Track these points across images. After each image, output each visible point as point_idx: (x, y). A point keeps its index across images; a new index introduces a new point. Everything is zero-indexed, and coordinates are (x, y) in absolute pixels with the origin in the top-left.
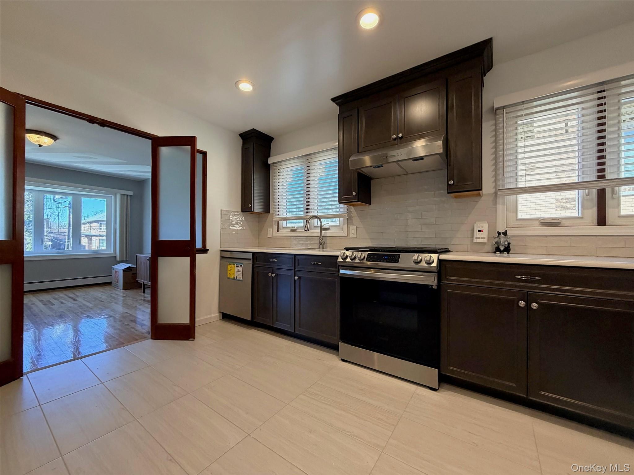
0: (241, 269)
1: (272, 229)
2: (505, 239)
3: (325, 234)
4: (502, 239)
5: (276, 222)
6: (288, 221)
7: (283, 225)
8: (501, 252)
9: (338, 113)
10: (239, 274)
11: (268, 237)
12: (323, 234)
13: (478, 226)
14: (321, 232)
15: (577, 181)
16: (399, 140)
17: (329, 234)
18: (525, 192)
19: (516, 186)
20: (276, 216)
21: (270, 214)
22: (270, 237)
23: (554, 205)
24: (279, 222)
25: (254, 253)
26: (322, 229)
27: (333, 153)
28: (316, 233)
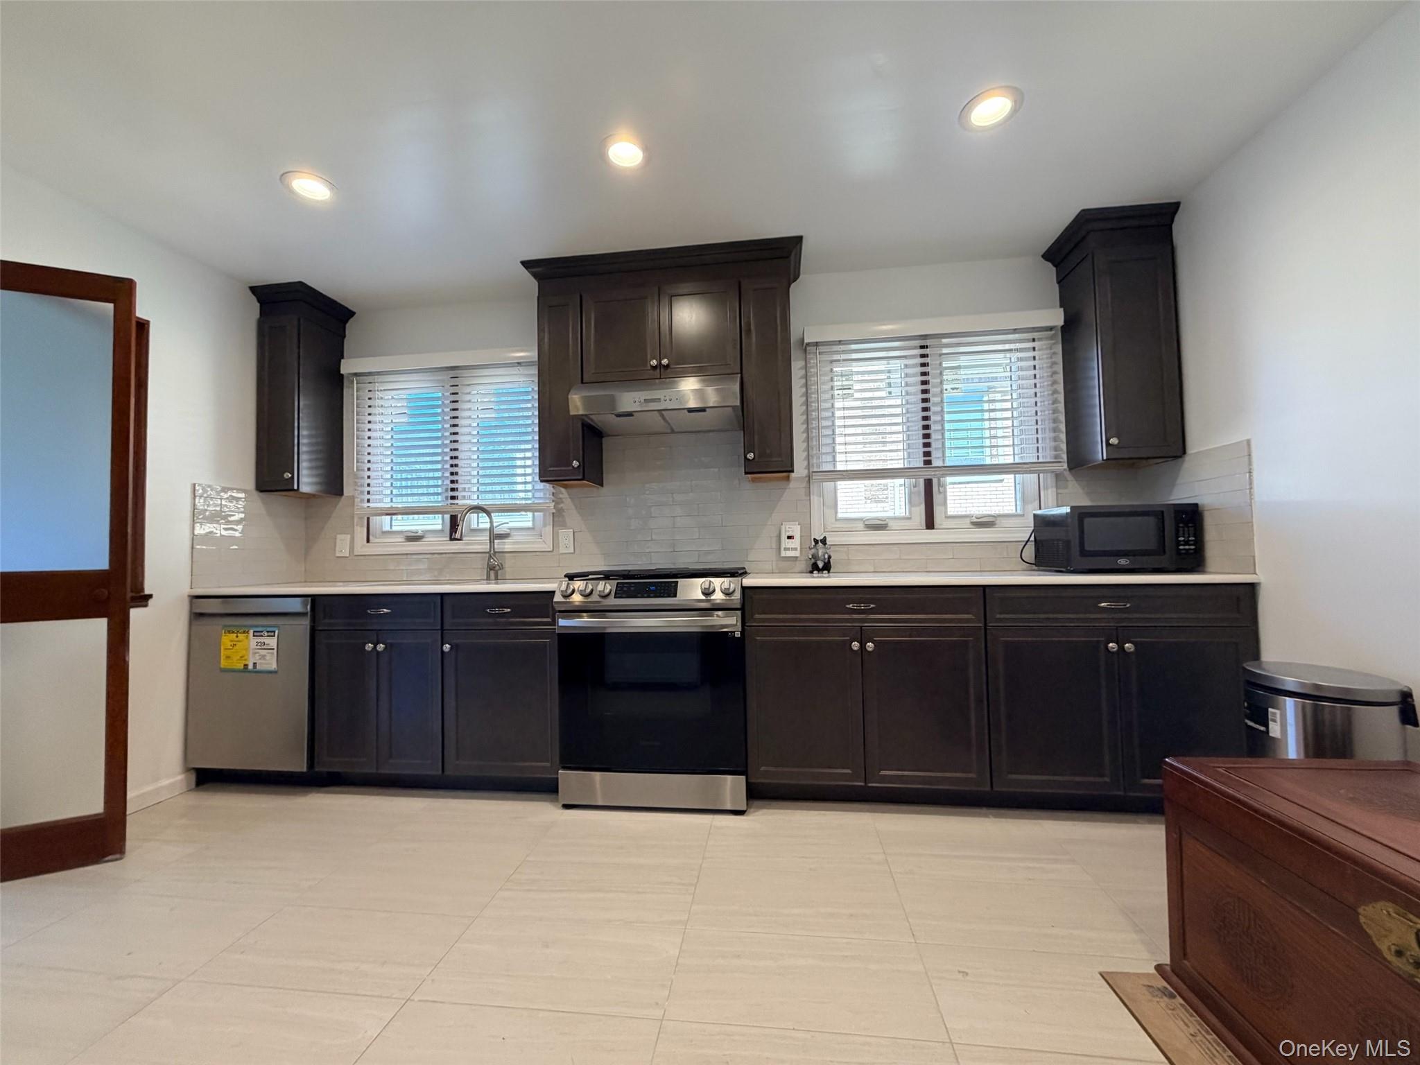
0: (273, 642)
1: (349, 536)
2: (824, 550)
3: (501, 546)
4: (821, 551)
5: (361, 518)
6: (394, 517)
7: (382, 526)
8: (819, 570)
9: (537, 294)
10: (265, 656)
11: (338, 555)
12: (496, 546)
13: (787, 529)
14: (491, 542)
15: (902, 466)
16: (662, 370)
17: (510, 546)
18: (845, 478)
19: (834, 467)
20: (363, 505)
21: (343, 497)
22: (345, 555)
23: (863, 494)
24: (371, 518)
25: (314, 599)
26: (494, 536)
27: (519, 372)
28: (479, 543)
